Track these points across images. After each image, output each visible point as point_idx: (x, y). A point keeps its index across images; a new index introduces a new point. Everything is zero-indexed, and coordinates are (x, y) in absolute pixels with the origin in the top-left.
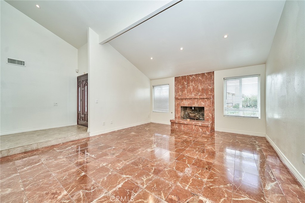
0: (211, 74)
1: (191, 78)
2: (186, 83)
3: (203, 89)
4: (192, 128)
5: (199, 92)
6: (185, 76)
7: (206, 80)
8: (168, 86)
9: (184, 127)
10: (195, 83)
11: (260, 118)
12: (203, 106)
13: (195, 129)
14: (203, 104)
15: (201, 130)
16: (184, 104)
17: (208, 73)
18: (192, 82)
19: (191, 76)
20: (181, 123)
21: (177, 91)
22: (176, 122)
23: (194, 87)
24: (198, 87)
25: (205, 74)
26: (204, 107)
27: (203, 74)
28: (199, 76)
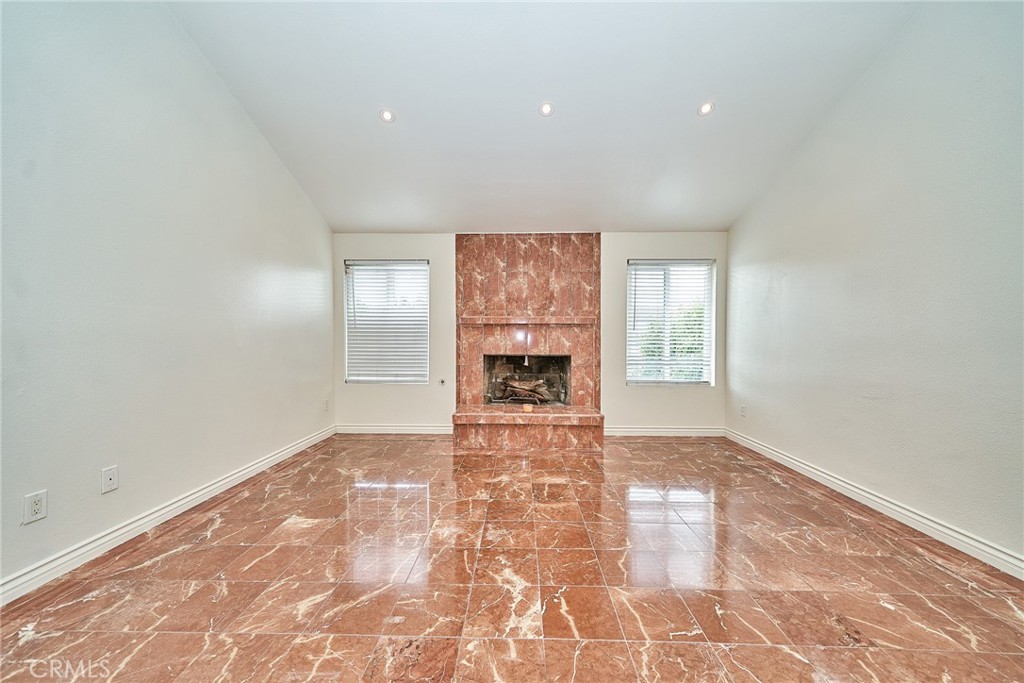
0: (591, 240)
1: (523, 246)
2: (502, 264)
3: (563, 291)
4: (543, 439)
5: (551, 302)
6: (499, 237)
7: (576, 258)
8: (427, 267)
9: (512, 438)
10: (535, 267)
11: (713, 384)
12: (567, 353)
13: (555, 441)
14: (567, 344)
15: (575, 441)
16: (498, 347)
17: (584, 237)
18: (525, 262)
19: (523, 238)
20: (502, 422)
21: (465, 292)
22: (482, 422)
23: (532, 281)
24: (547, 281)
25: (573, 238)
26: (570, 356)
27: (565, 239)
28: (552, 242)
